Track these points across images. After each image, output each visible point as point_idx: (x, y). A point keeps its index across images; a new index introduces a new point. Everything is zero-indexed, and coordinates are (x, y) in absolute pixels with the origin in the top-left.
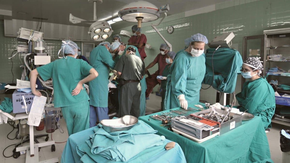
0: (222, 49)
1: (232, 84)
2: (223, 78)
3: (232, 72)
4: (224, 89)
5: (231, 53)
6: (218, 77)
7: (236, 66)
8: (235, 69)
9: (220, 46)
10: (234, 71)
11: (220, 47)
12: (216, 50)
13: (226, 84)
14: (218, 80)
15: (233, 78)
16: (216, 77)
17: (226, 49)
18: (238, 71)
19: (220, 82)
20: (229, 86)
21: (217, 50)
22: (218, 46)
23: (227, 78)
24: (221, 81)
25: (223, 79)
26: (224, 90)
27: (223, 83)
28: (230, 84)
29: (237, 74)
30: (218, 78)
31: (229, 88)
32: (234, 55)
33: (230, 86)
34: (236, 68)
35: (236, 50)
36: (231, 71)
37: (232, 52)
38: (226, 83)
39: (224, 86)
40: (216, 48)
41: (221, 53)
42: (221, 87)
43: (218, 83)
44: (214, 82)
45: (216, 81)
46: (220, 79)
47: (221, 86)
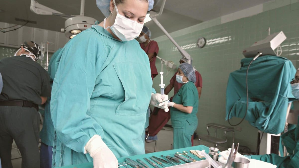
0: (264, 58)
1: (280, 117)
2: (264, 106)
3: (279, 96)
4: (265, 126)
5: (277, 63)
6: (256, 105)
7: (286, 86)
8: (284, 90)
9: (261, 54)
10: (283, 94)
11: (261, 56)
12: (254, 59)
13: (268, 118)
14: (255, 110)
15: (280, 107)
16: (252, 105)
17: (269, 57)
18: (290, 93)
19: (258, 113)
20: (274, 120)
21: (256, 59)
22: (258, 53)
23: (270, 107)
24: (260, 112)
25: (263, 108)
26: (265, 128)
27: (263, 115)
28: (276, 117)
29: (288, 100)
30: (256, 107)
31: (274, 124)
32: (282, 66)
33: (277, 121)
34: (286, 88)
35: (286, 59)
36: (277, 94)
37: (279, 62)
38: (269, 114)
39: (266, 120)
40: (254, 56)
41: (262, 64)
42: (260, 123)
43: (256, 115)
44: (249, 113)
45: (252, 111)
46: (258, 107)
47: (259, 121)
